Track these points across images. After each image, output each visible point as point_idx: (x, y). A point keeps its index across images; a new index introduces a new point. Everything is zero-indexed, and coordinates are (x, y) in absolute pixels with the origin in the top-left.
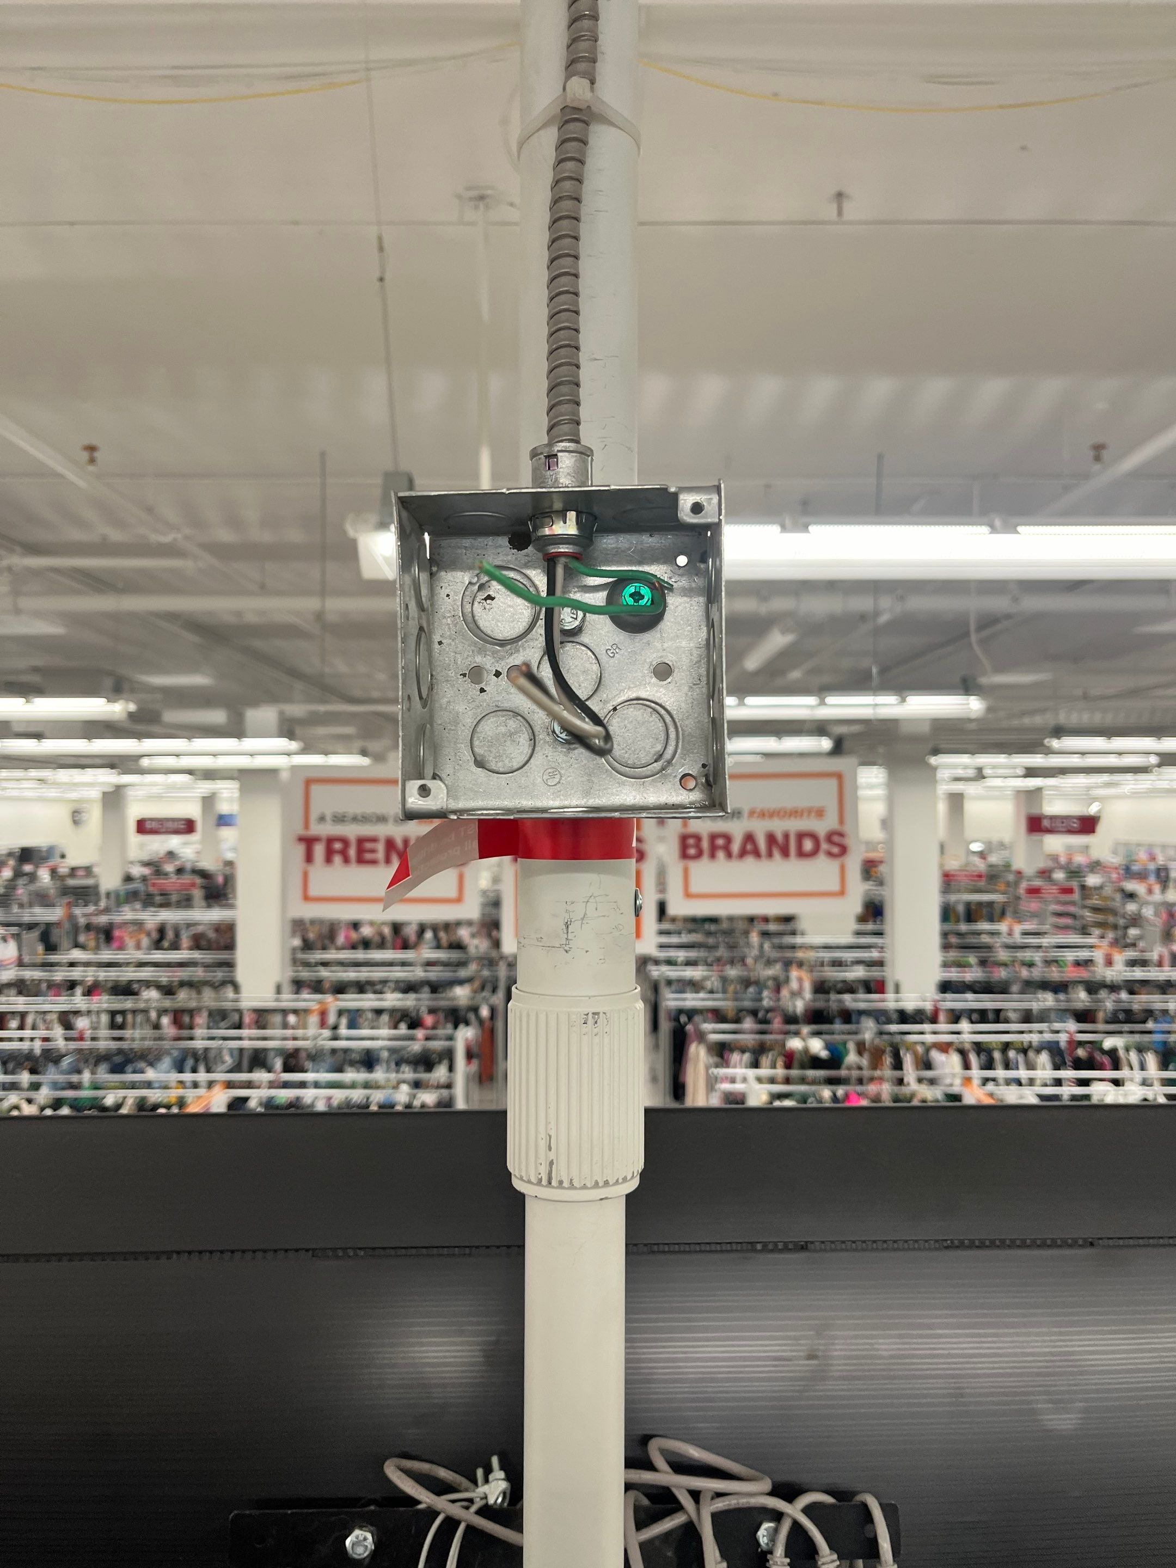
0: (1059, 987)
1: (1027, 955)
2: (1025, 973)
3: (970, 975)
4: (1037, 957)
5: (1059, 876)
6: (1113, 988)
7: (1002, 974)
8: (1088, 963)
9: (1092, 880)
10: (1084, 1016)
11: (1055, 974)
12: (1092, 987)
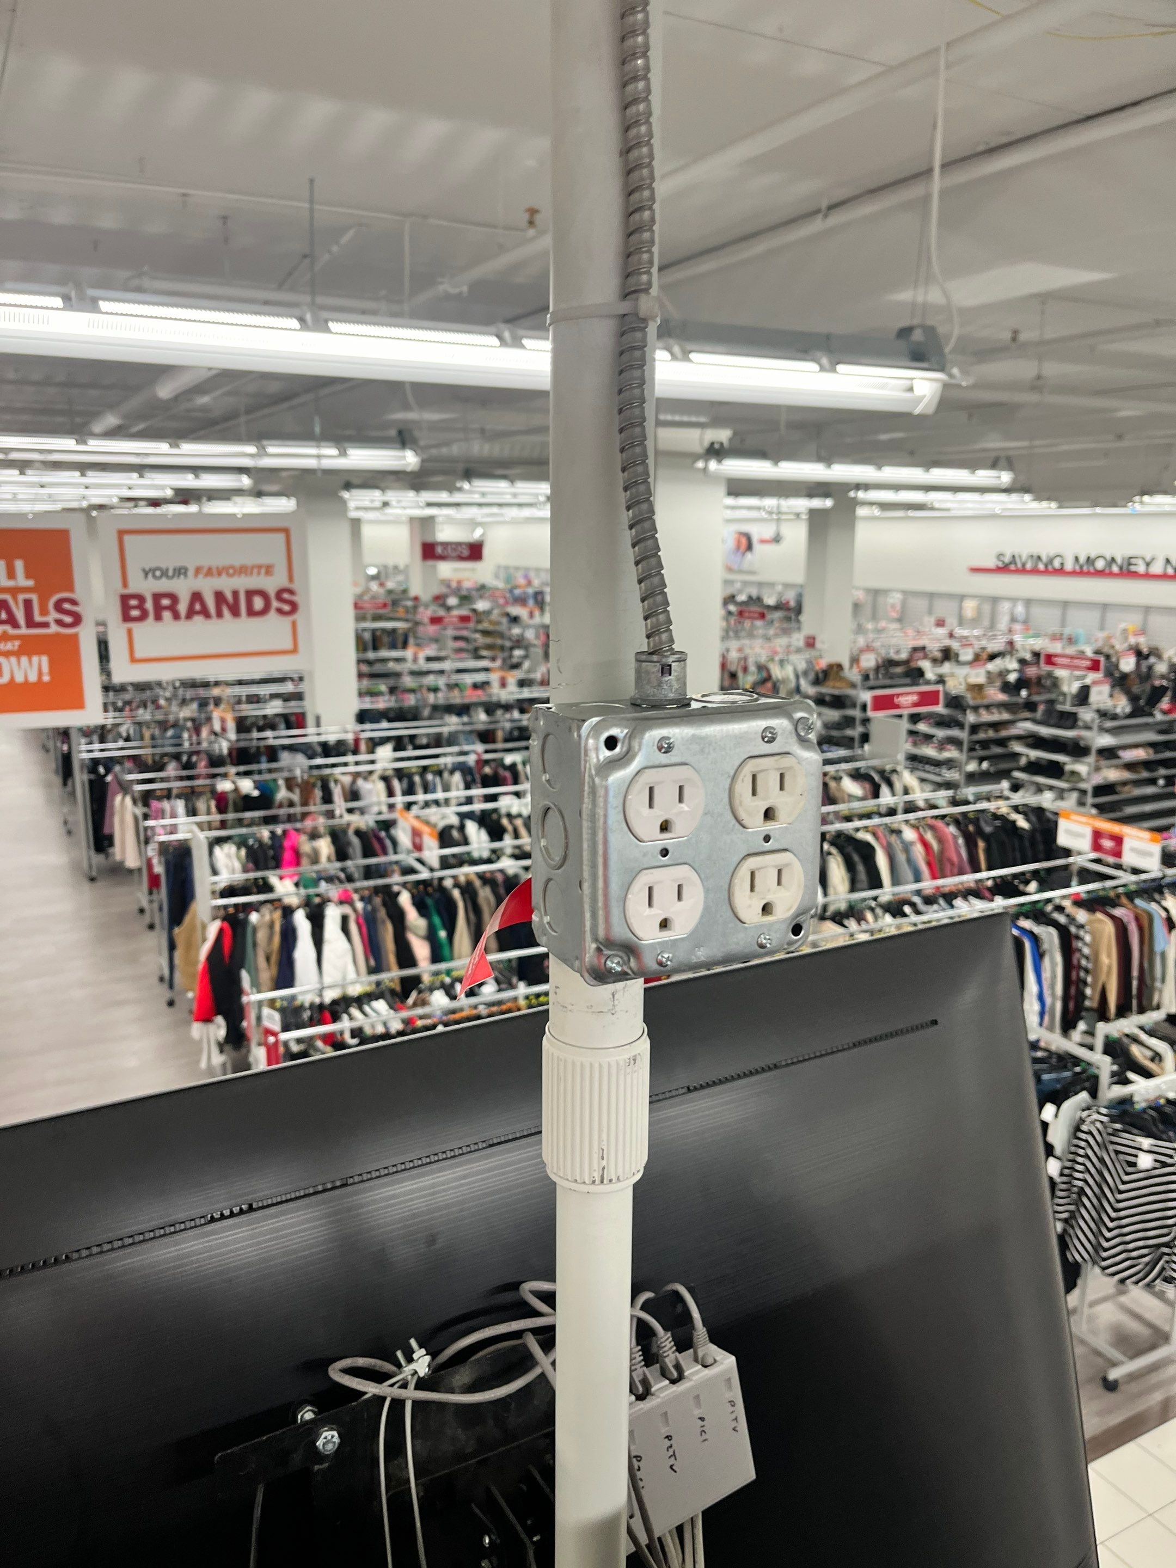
0: (462, 710)
1: (430, 680)
2: (431, 698)
3: (382, 704)
4: (441, 682)
5: (452, 601)
6: (507, 707)
7: (411, 700)
8: (483, 685)
9: (481, 605)
10: (486, 737)
11: (456, 698)
12: (490, 708)
